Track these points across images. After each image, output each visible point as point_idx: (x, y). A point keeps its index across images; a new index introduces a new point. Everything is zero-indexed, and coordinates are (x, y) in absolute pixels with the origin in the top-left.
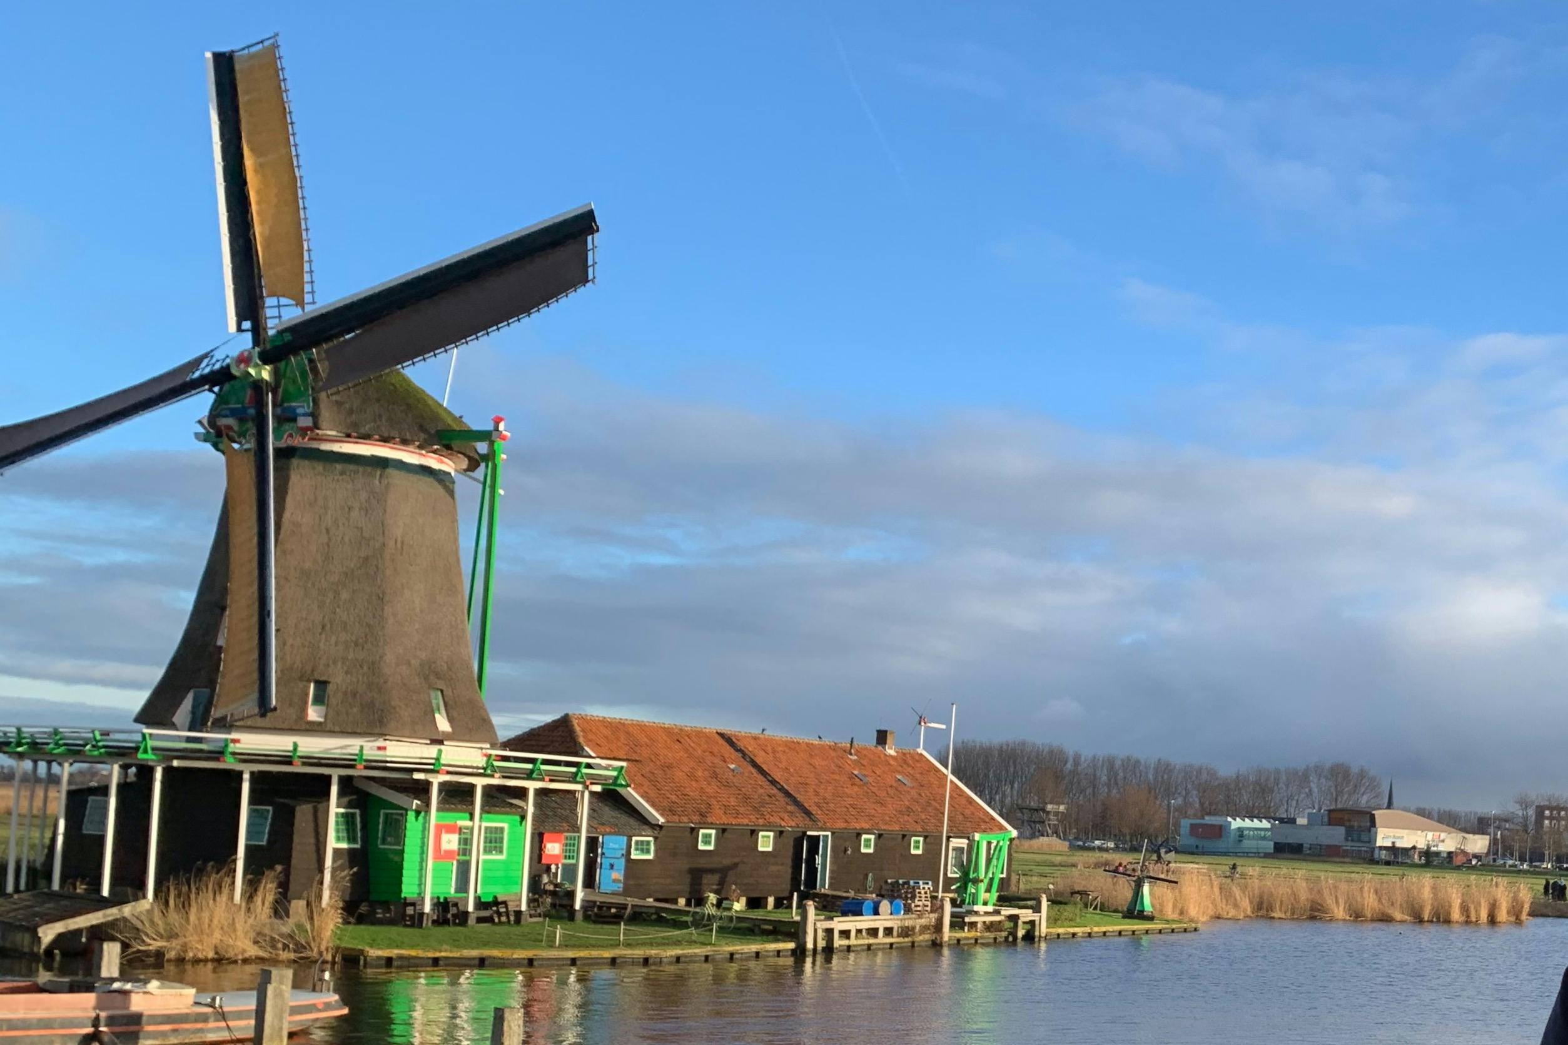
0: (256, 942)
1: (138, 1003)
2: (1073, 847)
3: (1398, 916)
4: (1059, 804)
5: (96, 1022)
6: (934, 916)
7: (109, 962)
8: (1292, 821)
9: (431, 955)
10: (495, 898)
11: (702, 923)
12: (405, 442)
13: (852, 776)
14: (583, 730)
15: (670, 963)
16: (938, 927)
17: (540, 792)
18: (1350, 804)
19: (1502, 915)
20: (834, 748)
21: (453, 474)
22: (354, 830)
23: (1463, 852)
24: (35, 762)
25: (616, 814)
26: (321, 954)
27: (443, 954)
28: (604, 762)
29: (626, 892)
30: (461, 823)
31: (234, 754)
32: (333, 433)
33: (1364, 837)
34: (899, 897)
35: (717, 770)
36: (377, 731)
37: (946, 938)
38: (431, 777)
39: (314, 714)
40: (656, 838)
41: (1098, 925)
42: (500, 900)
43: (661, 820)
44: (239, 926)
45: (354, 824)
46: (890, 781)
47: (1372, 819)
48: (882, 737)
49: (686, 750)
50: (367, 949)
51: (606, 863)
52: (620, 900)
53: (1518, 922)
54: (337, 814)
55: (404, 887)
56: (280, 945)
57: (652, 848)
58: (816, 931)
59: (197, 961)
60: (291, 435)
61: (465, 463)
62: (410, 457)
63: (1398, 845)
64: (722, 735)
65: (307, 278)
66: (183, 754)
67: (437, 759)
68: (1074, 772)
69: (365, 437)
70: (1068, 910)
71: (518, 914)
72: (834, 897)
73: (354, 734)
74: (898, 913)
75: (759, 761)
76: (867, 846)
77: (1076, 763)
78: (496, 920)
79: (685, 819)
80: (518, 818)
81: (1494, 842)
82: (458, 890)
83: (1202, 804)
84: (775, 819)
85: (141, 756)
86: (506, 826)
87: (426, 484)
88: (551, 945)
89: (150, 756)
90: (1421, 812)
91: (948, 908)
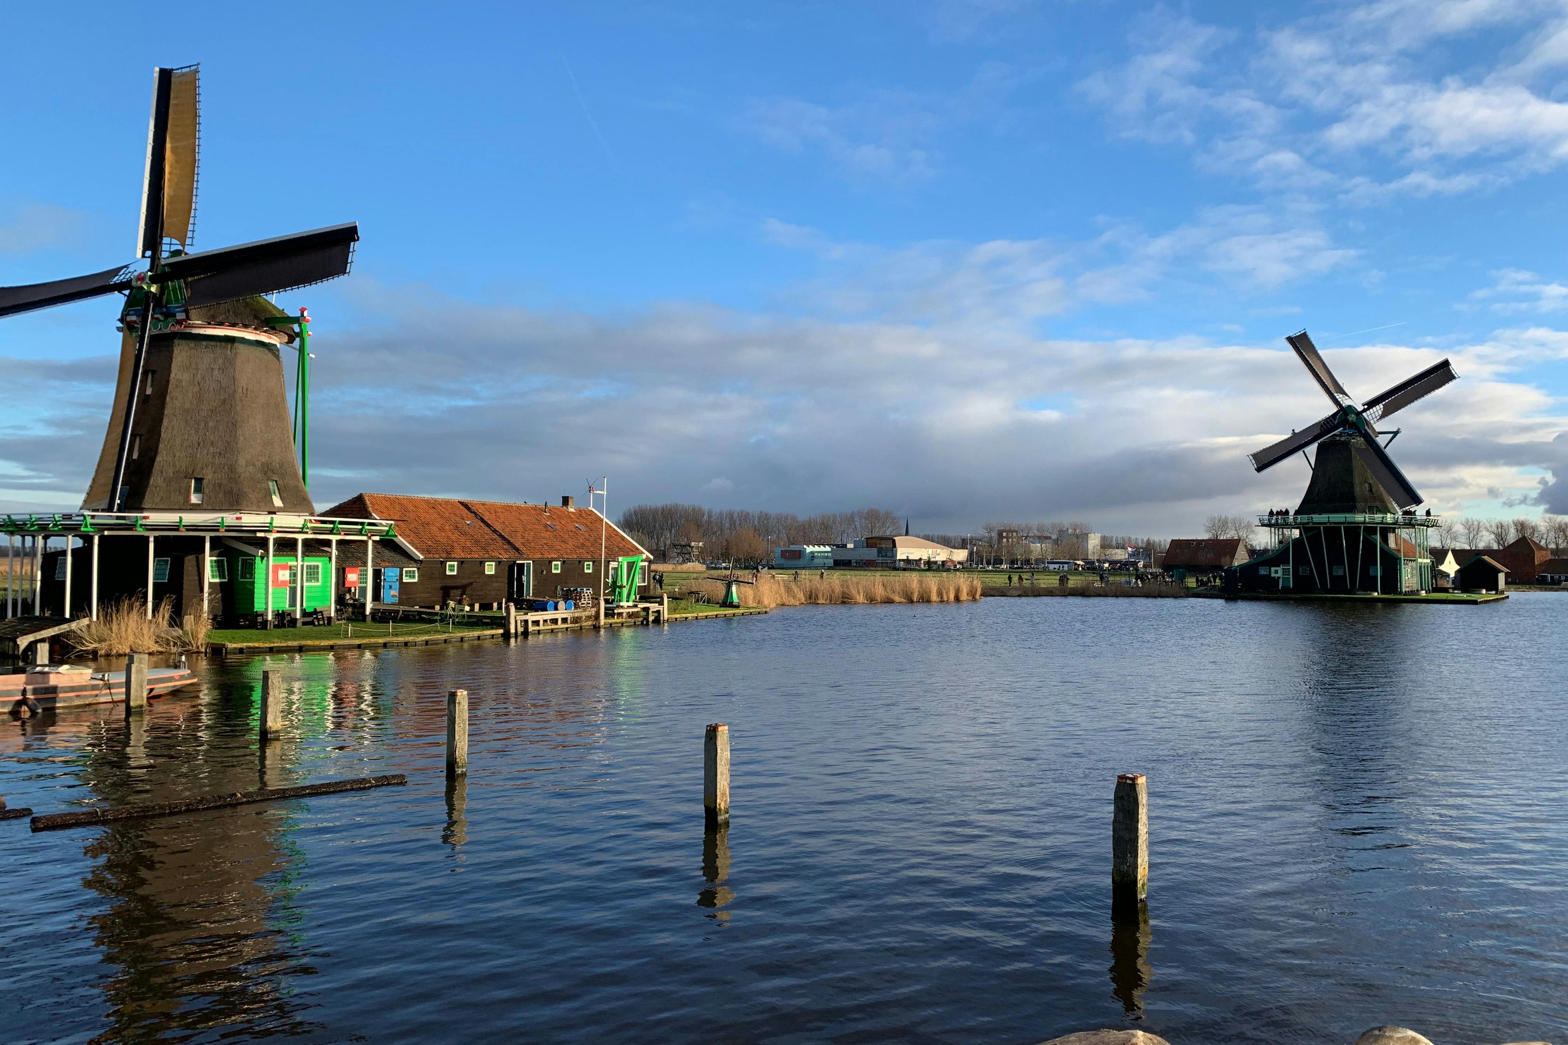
0: (157, 642)
1: (53, 680)
2: (708, 568)
3: (897, 599)
4: (699, 542)
5: (24, 691)
6: (594, 610)
7: (42, 655)
8: (845, 546)
9: (267, 645)
10: (315, 609)
11: (444, 619)
12: (246, 326)
13: (546, 526)
14: (371, 503)
15: (422, 645)
16: (597, 617)
17: (340, 542)
18: (881, 534)
19: (964, 596)
20: (535, 508)
21: (278, 346)
22: (223, 571)
23: (952, 561)
24: (23, 537)
25: (392, 554)
26: (198, 648)
27: (275, 645)
28: (384, 522)
29: (400, 603)
30: (290, 563)
31: (141, 525)
32: (200, 322)
33: (889, 554)
34: (572, 599)
35: (459, 525)
36: (235, 508)
37: (602, 623)
38: (268, 535)
39: (194, 499)
40: (418, 569)
41: (702, 611)
42: (318, 610)
43: (422, 557)
44: (145, 632)
45: (223, 566)
46: (571, 527)
47: (894, 541)
48: (566, 501)
49: (439, 514)
50: (227, 643)
51: (387, 585)
52: (396, 608)
53: (974, 600)
54: (211, 561)
55: (256, 605)
56: (172, 644)
57: (417, 574)
58: (516, 622)
59: (119, 655)
60: (173, 325)
61: (286, 339)
62: (250, 335)
63: (910, 558)
64: (461, 503)
65: (190, 227)
66: (111, 527)
67: (271, 523)
68: (709, 522)
69: (221, 324)
70: (683, 603)
71: (330, 618)
72: (535, 601)
73: (221, 510)
74: (570, 609)
75: (486, 518)
76: (556, 569)
77: (710, 516)
78: (316, 623)
79: (437, 556)
80: (328, 559)
81: (971, 554)
82: (290, 606)
83: (788, 538)
84: (496, 554)
85: (83, 529)
86: (320, 564)
87: (260, 351)
88: (346, 637)
89: (89, 529)
90: (927, 538)
91: (602, 604)
